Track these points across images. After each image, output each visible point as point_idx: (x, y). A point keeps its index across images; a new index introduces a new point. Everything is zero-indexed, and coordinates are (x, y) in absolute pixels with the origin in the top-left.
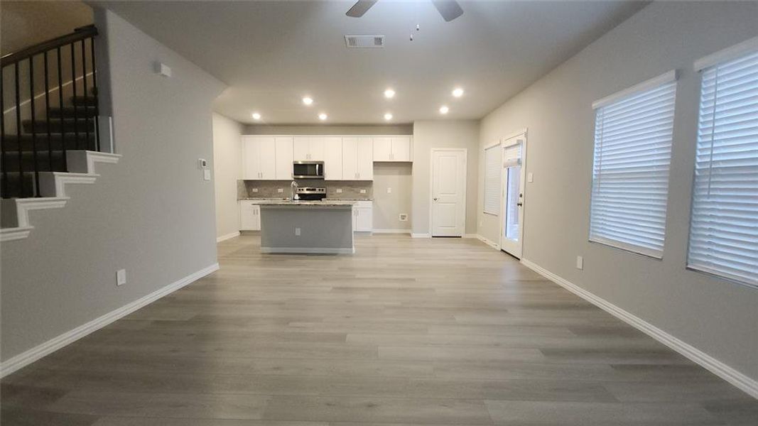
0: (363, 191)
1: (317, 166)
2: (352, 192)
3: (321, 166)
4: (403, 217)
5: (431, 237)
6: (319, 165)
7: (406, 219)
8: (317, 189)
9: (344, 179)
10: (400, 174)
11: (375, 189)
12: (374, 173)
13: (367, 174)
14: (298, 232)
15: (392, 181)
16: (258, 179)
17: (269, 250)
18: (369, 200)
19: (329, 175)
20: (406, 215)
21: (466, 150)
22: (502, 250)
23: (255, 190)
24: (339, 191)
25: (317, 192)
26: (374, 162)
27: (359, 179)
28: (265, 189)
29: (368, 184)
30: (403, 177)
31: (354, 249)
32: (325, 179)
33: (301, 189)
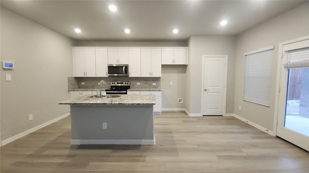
0: (154, 84)
1: (124, 67)
2: (147, 85)
3: (127, 67)
4: (180, 101)
5: (202, 116)
6: (125, 67)
7: (182, 102)
8: (124, 83)
9: (142, 76)
10: (178, 73)
11: (162, 83)
12: (162, 73)
13: (157, 73)
14: (105, 126)
15: (174, 77)
16: (84, 76)
17: (78, 142)
18: (159, 91)
19: (132, 73)
20: (182, 99)
21: (227, 57)
22: (277, 137)
23: (83, 83)
24: (139, 84)
25: (124, 84)
26: (162, 65)
27: (152, 76)
28: (90, 83)
29: (157, 79)
30: (181, 75)
31: (154, 140)
32: (129, 77)
33: (113, 82)
